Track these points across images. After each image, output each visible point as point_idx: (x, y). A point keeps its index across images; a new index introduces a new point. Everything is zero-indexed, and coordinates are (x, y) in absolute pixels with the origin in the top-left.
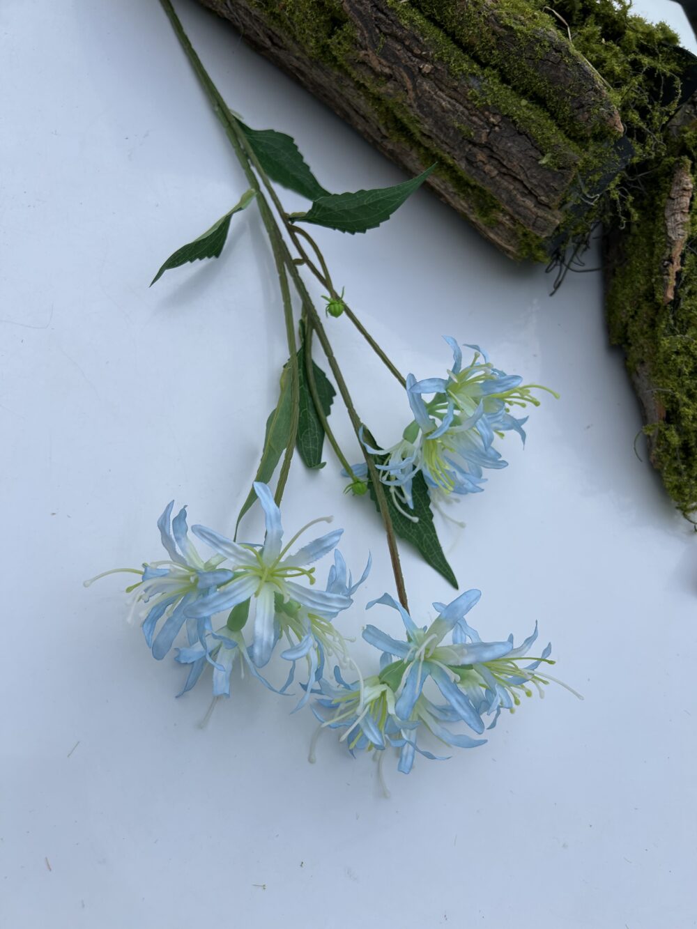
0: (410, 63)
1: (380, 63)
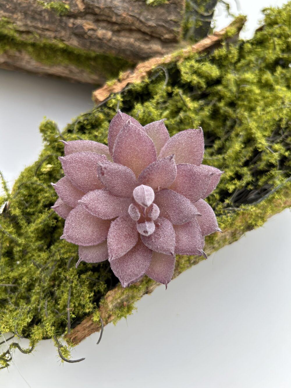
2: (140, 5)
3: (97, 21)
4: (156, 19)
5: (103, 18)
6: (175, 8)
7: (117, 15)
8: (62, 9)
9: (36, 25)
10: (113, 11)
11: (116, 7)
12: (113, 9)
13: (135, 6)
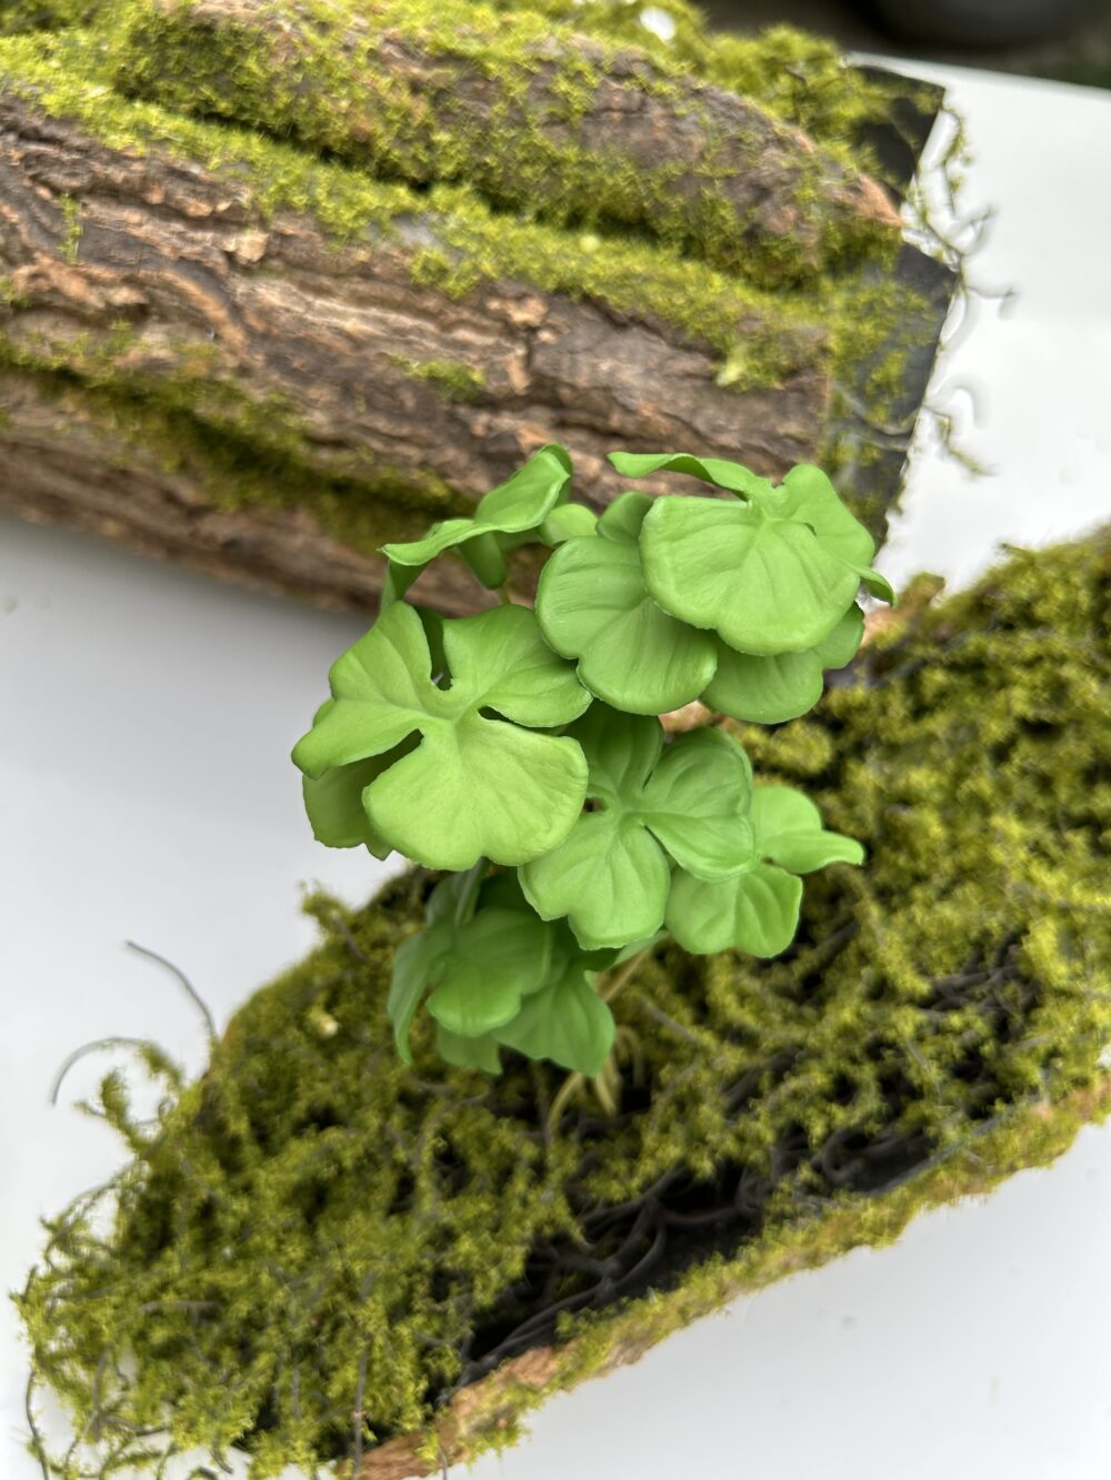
0: (188, 250)
1: (93, 281)
2: (696, 390)
3: (561, 425)
4: (741, 429)
5: (582, 417)
6: (802, 403)
7: (627, 410)
8: (461, 384)
9: (369, 425)
10: (614, 399)
11: (626, 389)
12: (616, 394)
13: (680, 389)
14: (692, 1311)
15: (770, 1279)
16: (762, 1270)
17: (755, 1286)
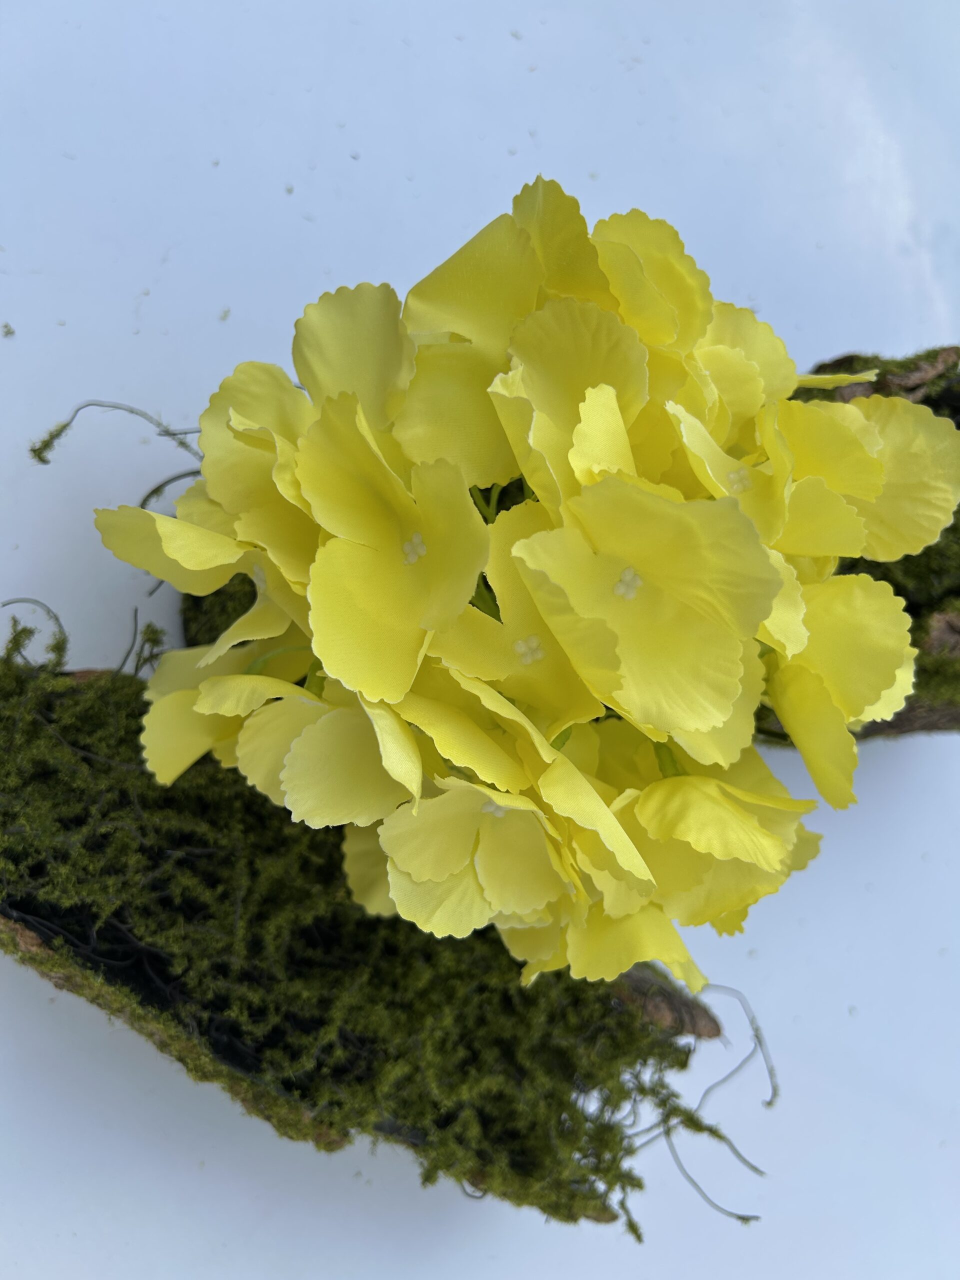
14: (100, 1001)
15: (141, 1031)
16: (143, 1024)
17: (132, 1025)
